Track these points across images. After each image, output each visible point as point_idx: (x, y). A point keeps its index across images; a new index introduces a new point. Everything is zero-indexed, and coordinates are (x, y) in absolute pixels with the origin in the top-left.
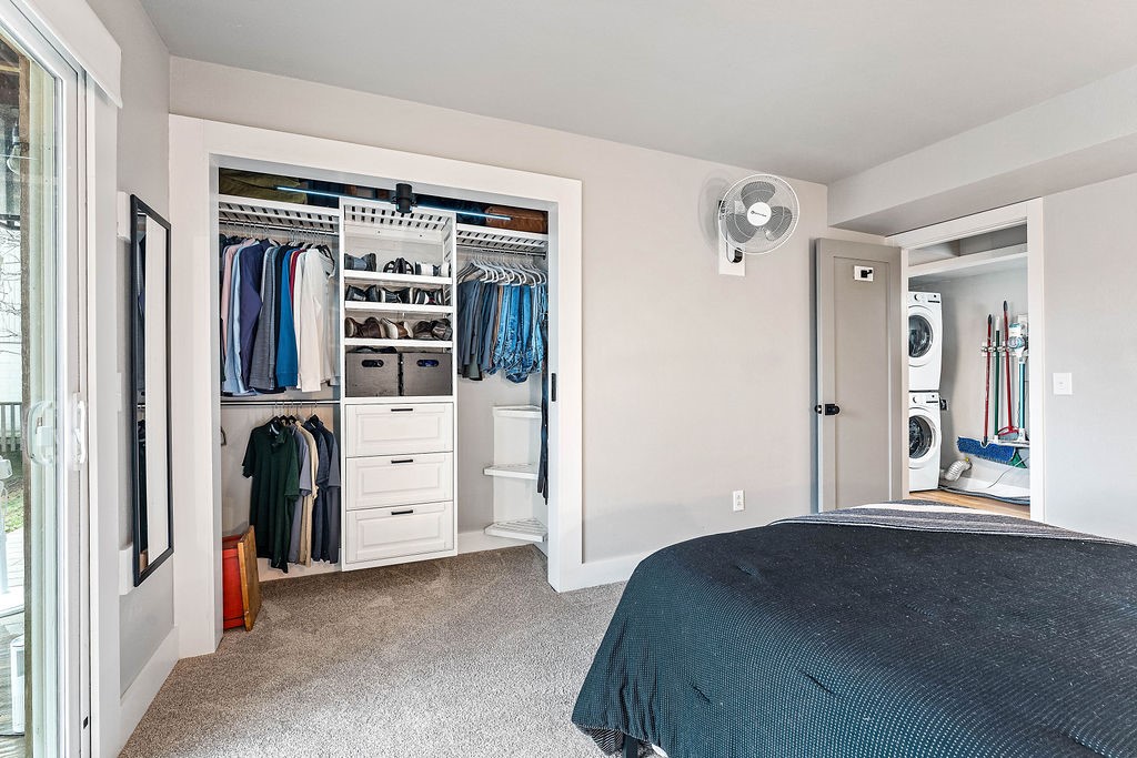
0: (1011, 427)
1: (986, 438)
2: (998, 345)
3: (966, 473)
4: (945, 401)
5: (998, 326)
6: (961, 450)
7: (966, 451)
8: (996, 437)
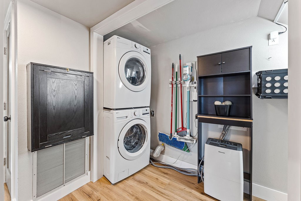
0: (183, 128)
1: (171, 133)
2: (177, 80)
3: (162, 152)
4: (153, 111)
5: (177, 69)
6: (160, 140)
7: (162, 141)
8: (176, 133)
